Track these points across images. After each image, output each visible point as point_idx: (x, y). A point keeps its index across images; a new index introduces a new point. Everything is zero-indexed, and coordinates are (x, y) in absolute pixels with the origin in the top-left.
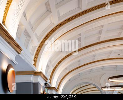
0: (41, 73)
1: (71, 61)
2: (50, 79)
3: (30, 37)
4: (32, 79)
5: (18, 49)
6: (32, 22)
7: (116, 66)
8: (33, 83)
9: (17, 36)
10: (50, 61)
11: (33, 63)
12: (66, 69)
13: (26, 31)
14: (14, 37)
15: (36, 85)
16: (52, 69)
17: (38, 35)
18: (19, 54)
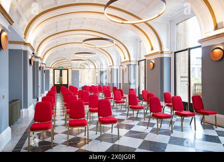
0: (29, 44)
1: (50, 41)
2: (37, 51)
3: (21, 16)
4: (23, 48)
5: (11, 21)
6: (22, 6)
7: (79, 48)
8: (24, 51)
9: (9, 12)
10: (37, 38)
11: (24, 36)
12: (48, 46)
13: (17, 11)
14: (8, 12)
15: (26, 52)
16: (38, 44)
17: (27, 17)
18: (11, 25)
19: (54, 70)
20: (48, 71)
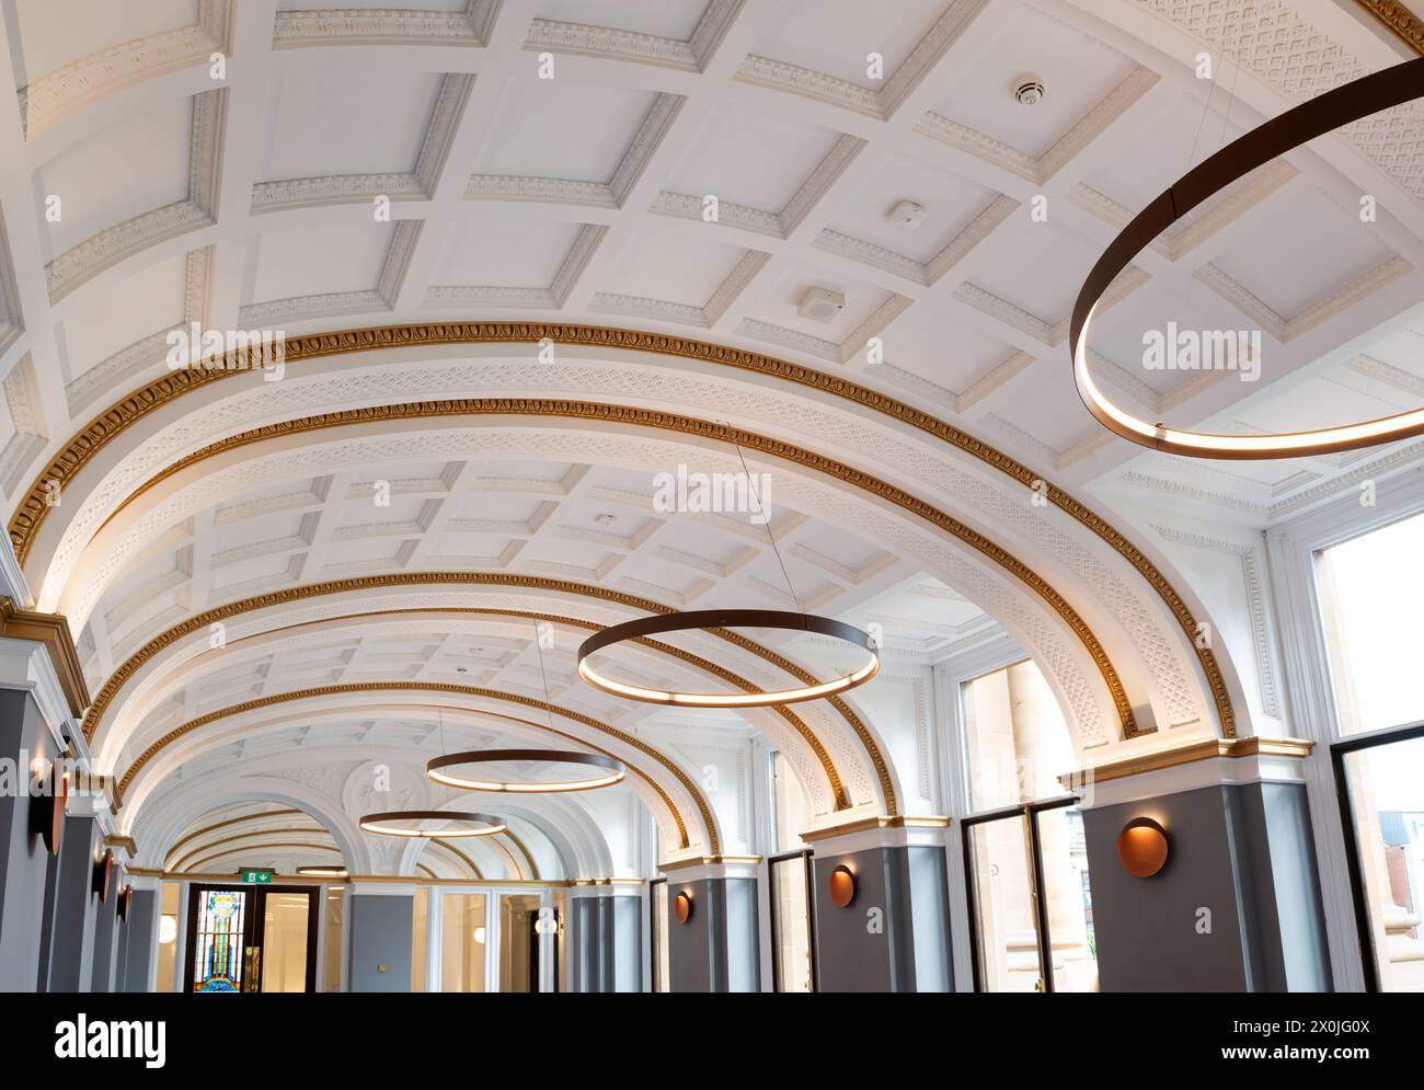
19: (195, 891)
20: (147, 898)
